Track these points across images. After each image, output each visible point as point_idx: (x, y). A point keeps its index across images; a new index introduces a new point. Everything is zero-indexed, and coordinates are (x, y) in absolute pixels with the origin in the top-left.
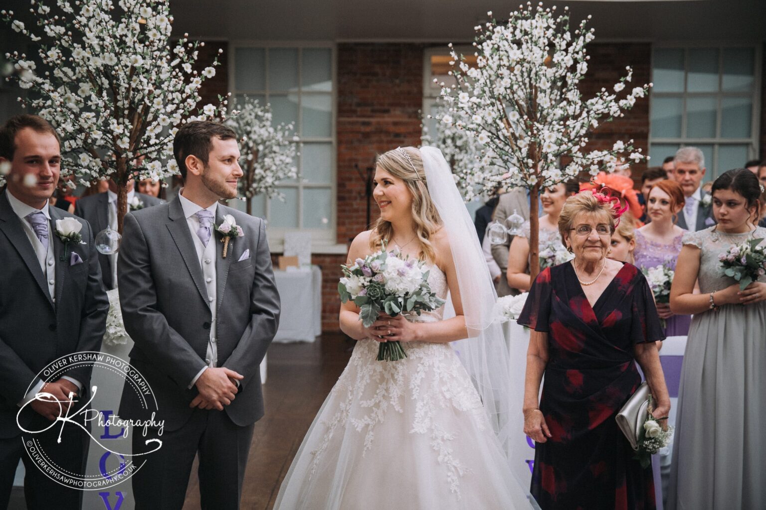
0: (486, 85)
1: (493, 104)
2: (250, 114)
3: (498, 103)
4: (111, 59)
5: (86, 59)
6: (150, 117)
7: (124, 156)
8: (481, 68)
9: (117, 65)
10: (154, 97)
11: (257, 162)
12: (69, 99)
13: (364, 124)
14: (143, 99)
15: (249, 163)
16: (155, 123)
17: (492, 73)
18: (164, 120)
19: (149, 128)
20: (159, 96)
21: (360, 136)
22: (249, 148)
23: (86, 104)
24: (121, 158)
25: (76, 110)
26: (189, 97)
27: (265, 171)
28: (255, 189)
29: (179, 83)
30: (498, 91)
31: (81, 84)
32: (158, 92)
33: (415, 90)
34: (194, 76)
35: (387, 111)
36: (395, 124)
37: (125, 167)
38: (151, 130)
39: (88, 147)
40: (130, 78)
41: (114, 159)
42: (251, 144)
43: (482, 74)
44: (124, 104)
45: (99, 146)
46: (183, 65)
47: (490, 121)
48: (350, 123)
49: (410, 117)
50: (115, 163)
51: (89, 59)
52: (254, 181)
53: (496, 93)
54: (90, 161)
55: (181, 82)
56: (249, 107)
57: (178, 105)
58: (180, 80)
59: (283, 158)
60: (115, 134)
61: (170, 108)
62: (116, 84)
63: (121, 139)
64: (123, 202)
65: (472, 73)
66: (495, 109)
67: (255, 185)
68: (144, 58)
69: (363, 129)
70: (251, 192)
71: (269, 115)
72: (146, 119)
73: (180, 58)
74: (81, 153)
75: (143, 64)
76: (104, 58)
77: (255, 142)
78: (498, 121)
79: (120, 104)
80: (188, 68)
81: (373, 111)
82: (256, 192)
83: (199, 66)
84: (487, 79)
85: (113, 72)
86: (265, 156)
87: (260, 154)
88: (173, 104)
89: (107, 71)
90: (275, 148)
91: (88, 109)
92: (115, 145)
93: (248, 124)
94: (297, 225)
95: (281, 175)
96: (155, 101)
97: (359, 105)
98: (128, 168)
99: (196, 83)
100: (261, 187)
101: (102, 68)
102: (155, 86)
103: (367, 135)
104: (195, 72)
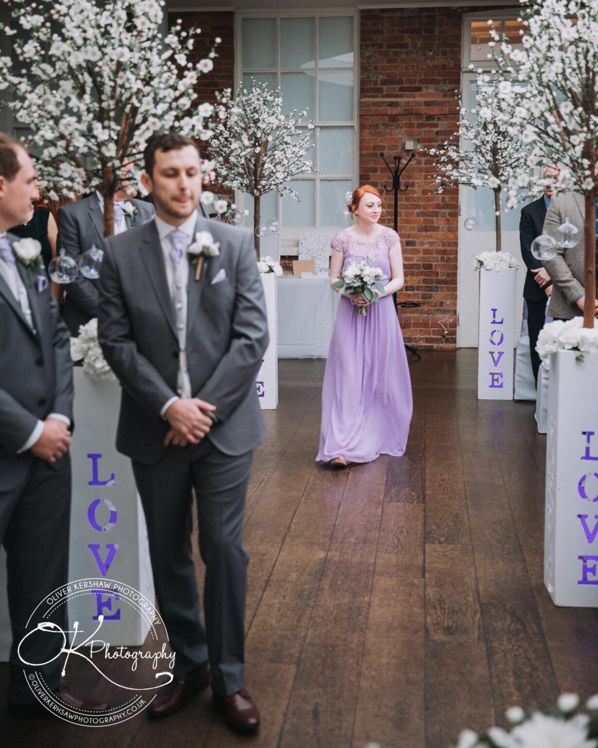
0: (533, 70)
1: (541, 93)
2: (258, 100)
3: (547, 91)
4: (94, 54)
5: (66, 55)
6: (139, 119)
7: (110, 164)
8: (526, 50)
9: (101, 59)
10: (144, 96)
11: (266, 155)
12: (48, 100)
13: (391, 104)
14: (130, 98)
15: (257, 156)
16: (143, 127)
17: (540, 56)
18: (154, 123)
19: (137, 133)
20: (148, 94)
21: (387, 118)
22: (257, 140)
23: (67, 106)
24: (107, 167)
25: (56, 112)
26: (182, 95)
27: (275, 166)
28: (264, 187)
29: (171, 78)
30: (547, 77)
31: (62, 83)
32: (147, 89)
33: (452, 63)
34: (189, 69)
35: (419, 89)
36: (427, 104)
37: (112, 177)
38: (140, 136)
39: (70, 156)
40: (116, 73)
41: (99, 167)
42: (259, 135)
43: (529, 56)
44: (109, 106)
45: (82, 154)
46: (176, 57)
47: (537, 114)
48: (374, 104)
49: (445, 96)
50: (100, 172)
51: (69, 54)
52: (262, 177)
53: (545, 79)
54: (73, 171)
55: (174, 77)
56: (256, 91)
57: (170, 103)
58: (173, 74)
59: (296, 149)
60: (99, 140)
61: (162, 107)
62: (100, 82)
63: (106, 146)
64: (109, 216)
65: (515, 56)
66: (544, 99)
67: (263, 182)
68: (131, 50)
69: (390, 111)
70: (259, 190)
71: (279, 100)
72: (134, 121)
73: (173, 49)
74: (62, 162)
75: (131, 58)
76: (86, 52)
77: (263, 131)
78: (547, 114)
79: (104, 105)
80: (182, 59)
81: (401, 89)
82: (265, 190)
83: (194, 57)
84: (535, 62)
85: (97, 69)
86: (275, 148)
87: (269, 146)
88: (165, 103)
89: (90, 68)
90: (287, 139)
91: (69, 111)
92: (99, 152)
93: (255, 111)
94: (314, 225)
95: (293, 169)
96: (145, 100)
97: (384, 82)
98: (115, 178)
99: (191, 78)
100: (271, 185)
101: (84, 65)
102: (144, 83)
103: (393, 118)
104: (190, 65)
